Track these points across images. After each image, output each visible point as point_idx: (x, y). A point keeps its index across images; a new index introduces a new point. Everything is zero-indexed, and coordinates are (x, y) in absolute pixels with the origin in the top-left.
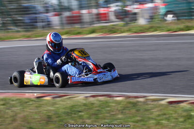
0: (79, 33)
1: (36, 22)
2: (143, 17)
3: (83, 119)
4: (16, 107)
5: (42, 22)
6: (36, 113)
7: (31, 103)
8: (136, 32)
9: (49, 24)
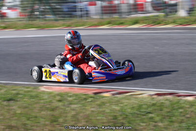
0: (122, 24)
1: (76, 11)
2: (183, 8)
3: (156, 122)
4: (74, 104)
5: (81, 11)
6: (99, 113)
7: (90, 100)
8: (181, 24)
9: (87, 14)
